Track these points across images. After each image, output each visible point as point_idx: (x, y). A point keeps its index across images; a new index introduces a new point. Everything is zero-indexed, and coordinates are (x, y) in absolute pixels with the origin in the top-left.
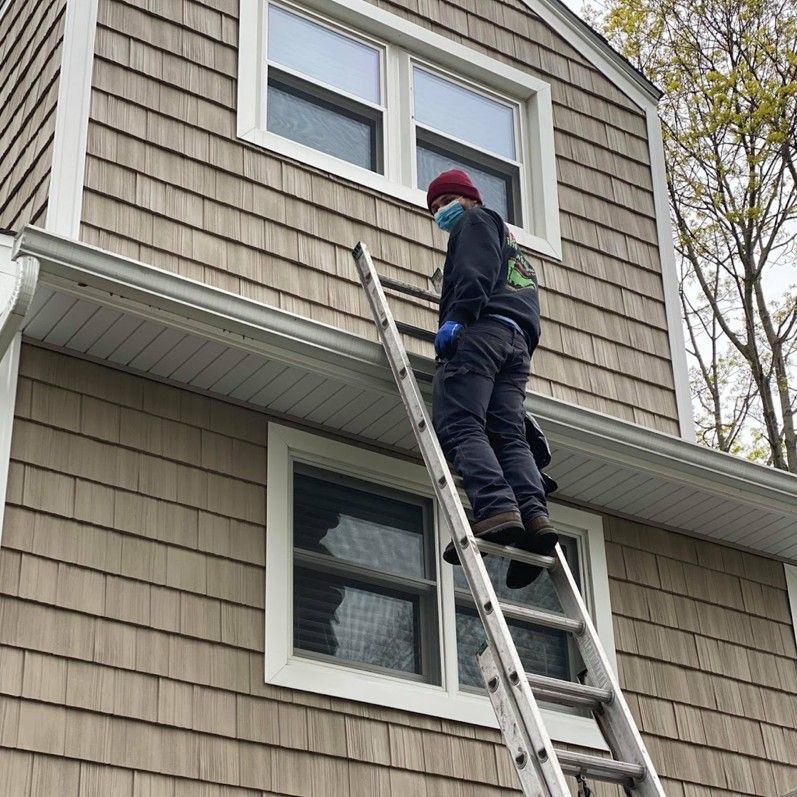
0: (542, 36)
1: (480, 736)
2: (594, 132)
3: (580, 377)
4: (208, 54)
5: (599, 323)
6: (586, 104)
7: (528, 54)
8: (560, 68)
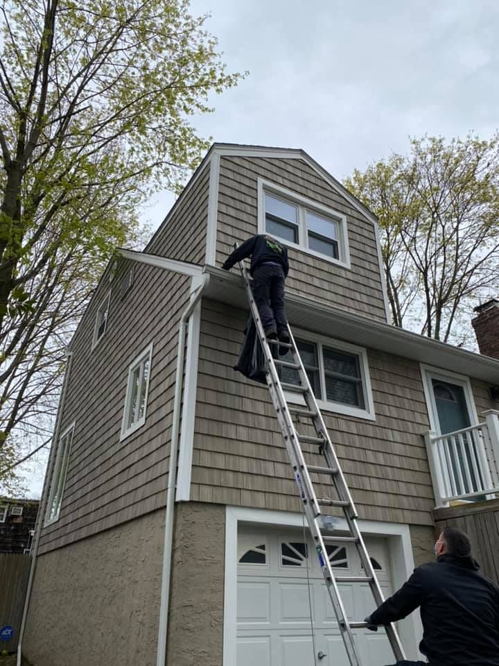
0: (343, 202)
1: (333, 415)
2: (359, 231)
3: (357, 305)
4: (249, 209)
5: (363, 289)
6: (357, 222)
7: (340, 207)
8: (349, 211)
